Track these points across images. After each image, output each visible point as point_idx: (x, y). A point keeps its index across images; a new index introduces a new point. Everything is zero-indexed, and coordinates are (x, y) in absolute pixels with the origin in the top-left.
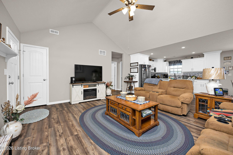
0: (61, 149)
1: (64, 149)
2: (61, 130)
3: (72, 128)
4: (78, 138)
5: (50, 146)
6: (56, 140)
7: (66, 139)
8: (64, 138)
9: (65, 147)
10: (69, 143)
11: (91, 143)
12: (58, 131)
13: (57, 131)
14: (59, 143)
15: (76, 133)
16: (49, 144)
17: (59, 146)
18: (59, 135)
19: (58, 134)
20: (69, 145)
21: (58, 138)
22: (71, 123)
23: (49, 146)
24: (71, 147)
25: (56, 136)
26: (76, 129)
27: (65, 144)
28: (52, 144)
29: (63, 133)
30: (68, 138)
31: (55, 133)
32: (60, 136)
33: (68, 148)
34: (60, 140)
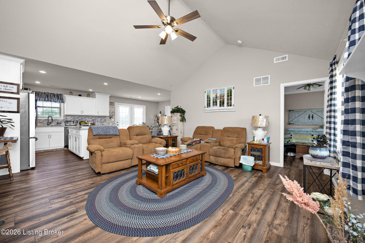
0: (260, 211)
1: (258, 209)
2: (241, 234)
3: (225, 223)
4: (235, 206)
5: (270, 223)
6: (258, 225)
7: (248, 215)
8: (248, 219)
9: (255, 209)
10: (248, 210)
11: (233, 195)
12: (245, 236)
13: (246, 239)
14: (259, 218)
15: (231, 212)
16: (269, 226)
17: (260, 215)
18: (249, 228)
19: (250, 231)
20: (250, 208)
21: (255, 225)
22: (212, 234)
23: (270, 225)
24: (251, 205)
25: (255, 231)
26: (222, 216)
27: (253, 211)
28: (266, 224)
29: (243, 226)
30: (245, 215)
31: (252, 236)
32: (250, 225)
33: (254, 207)
34: (254, 221)
